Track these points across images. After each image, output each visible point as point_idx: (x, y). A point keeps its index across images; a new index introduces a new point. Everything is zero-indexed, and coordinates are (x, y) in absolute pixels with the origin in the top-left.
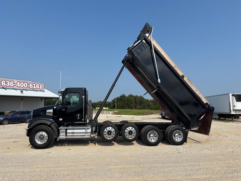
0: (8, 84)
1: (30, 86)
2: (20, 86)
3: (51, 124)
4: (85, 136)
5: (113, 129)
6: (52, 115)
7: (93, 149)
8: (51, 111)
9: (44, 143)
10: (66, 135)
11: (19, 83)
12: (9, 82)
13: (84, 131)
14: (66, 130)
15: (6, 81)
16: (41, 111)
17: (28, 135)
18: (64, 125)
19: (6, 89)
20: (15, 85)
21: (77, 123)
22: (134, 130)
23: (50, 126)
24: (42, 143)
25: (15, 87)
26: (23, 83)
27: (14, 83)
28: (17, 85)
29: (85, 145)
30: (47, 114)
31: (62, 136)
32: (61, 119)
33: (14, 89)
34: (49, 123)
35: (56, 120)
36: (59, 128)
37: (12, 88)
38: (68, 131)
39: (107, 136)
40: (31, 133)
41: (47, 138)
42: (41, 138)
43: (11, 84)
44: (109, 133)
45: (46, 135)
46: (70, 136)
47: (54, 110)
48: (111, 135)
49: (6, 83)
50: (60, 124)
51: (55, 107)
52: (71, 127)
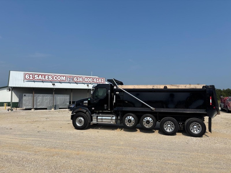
0: (78, 80)
1: (95, 80)
2: (87, 81)
3: (86, 112)
4: (111, 122)
5: (133, 118)
6: (87, 105)
7: (119, 133)
8: (87, 102)
9: (82, 125)
10: (97, 121)
11: (86, 78)
12: (79, 78)
13: (110, 118)
14: (97, 117)
15: (77, 78)
16: (81, 102)
17: (72, 119)
18: (96, 113)
19: (77, 83)
20: (84, 80)
21: (105, 111)
22: (151, 120)
23: (85, 113)
24: (80, 126)
25: (84, 82)
26: (89, 79)
27: (83, 79)
28: (85, 80)
29: (113, 130)
30: (84, 104)
31: (94, 121)
32: (93, 108)
33: (83, 83)
34: (85, 111)
35: (90, 109)
36: (92, 115)
37: (82, 82)
38: (99, 118)
39: (128, 123)
40: (73, 118)
41: (84, 122)
42: (80, 122)
43: (81, 80)
44: (129, 121)
45: (83, 120)
46: (100, 121)
47: (89, 101)
48: (131, 123)
49: (77, 79)
50: (93, 112)
51: (89, 99)
52: (101, 115)
